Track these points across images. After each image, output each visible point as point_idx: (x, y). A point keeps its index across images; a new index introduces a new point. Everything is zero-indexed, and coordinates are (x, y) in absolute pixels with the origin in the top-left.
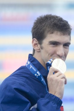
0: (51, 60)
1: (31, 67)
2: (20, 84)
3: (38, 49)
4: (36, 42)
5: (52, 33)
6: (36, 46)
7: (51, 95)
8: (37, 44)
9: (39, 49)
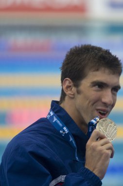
0: (97, 118)
1: (55, 119)
2: (39, 146)
3: (72, 94)
4: (70, 83)
5: (97, 70)
6: (69, 89)
7: (87, 170)
8: (70, 86)
9: (74, 95)
